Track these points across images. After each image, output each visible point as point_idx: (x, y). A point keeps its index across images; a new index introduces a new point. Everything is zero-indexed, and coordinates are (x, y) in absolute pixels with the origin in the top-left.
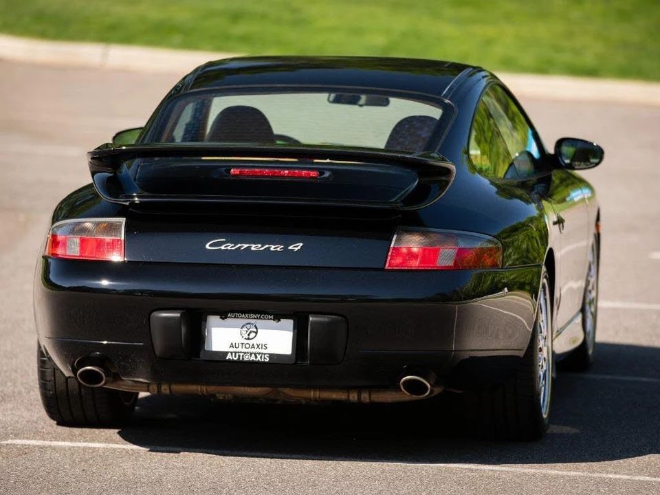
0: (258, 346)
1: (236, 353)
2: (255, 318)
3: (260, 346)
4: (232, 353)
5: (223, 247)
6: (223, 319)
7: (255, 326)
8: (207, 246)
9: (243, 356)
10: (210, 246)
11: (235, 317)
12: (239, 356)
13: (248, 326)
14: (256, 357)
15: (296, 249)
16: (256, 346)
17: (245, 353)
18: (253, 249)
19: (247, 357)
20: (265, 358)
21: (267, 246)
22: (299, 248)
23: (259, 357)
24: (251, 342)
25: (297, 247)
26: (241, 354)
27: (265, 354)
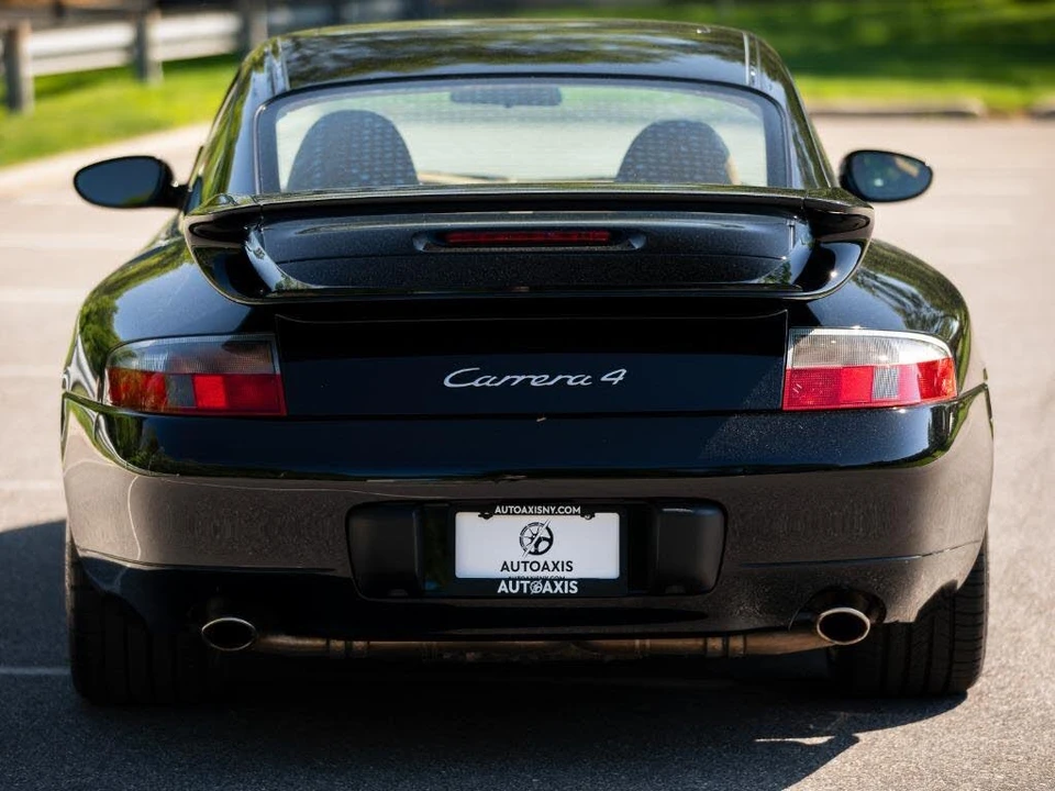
0: (556, 566)
1: (514, 580)
2: (546, 514)
3: (560, 566)
4: (507, 581)
5: (476, 383)
6: (487, 517)
7: (547, 528)
8: (447, 383)
9: (528, 585)
10: (451, 381)
11: (508, 513)
12: (521, 586)
13: (534, 529)
14: (554, 587)
15: (616, 380)
16: (551, 566)
17: (532, 580)
18: (533, 383)
19: (536, 587)
20: (569, 588)
21: (560, 377)
22: (621, 378)
23: (558, 586)
24: (541, 559)
25: (617, 376)
26: (525, 583)
27: (570, 580)
